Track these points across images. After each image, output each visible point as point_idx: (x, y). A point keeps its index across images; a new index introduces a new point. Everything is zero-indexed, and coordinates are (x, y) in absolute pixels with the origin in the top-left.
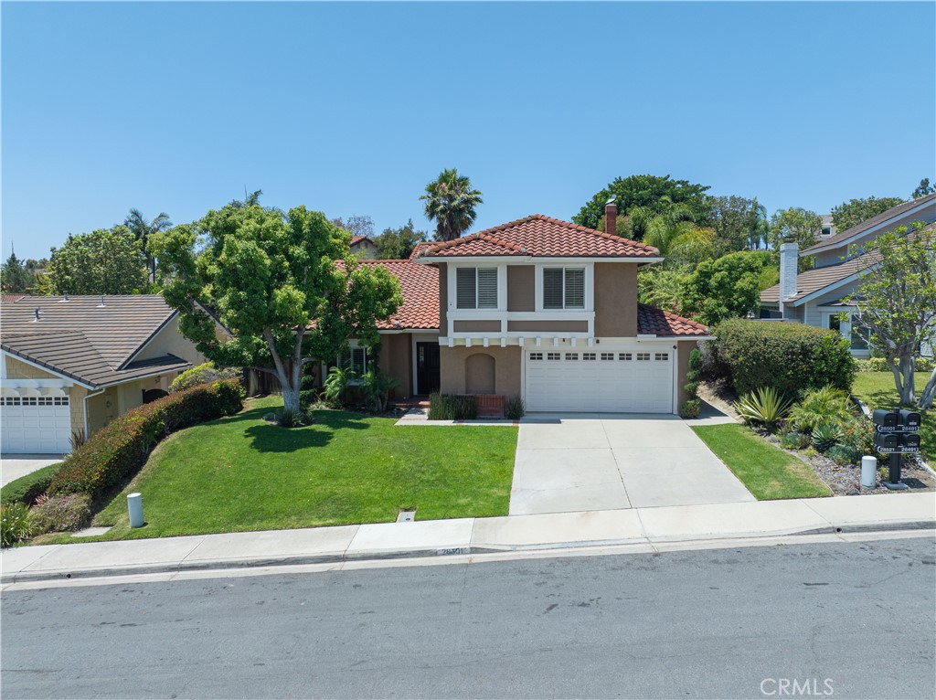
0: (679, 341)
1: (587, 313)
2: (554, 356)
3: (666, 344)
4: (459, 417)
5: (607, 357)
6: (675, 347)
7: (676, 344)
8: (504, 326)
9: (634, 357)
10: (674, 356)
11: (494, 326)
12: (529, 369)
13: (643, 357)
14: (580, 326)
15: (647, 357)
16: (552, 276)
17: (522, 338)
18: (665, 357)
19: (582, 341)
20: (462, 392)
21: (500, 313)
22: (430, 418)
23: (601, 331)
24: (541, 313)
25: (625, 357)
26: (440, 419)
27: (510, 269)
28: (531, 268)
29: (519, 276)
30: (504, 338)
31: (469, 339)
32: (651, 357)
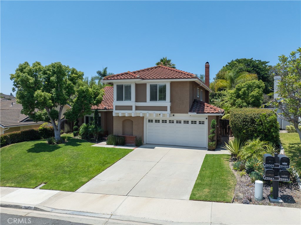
0: (208, 116)
1: (167, 103)
2: (157, 121)
3: (202, 117)
4: (117, 144)
5: (179, 122)
6: (206, 119)
7: (207, 117)
8: (134, 108)
9: (190, 122)
10: (206, 122)
11: (129, 108)
12: (147, 127)
13: (194, 122)
14: (164, 109)
15: (195, 122)
16: (153, 88)
17: (140, 113)
18: (203, 123)
19: (166, 115)
20: (120, 134)
21: (132, 103)
22: (108, 144)
23: (173, 110)
24: (149, 103)
25: (186, 122)
26: (110, 145)
27: (137, 85)
28: (145, 85)
29: (140, 88)
30: (133, 113)
31: (121, 113)
32: (197, 123)
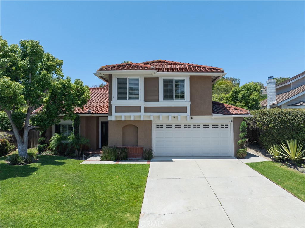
0: (234, 118)
1: (186, 103)
2: (169, 126)
3: (227, 119)
4: (117, 159)
5: (197, 126)
6: (231, 121)
7: (232, 120)
8: (142, 109)
9: (210, 126)
10: (231, 126)
11: (137, 109)
12: (156, 133)
13: (215, 126)
14: (183, 110)
15: (217, 126)
16: (167, 83)
17: (152, 116)
18: (225, 126)
19: (183, 118)
20: (120, 145)
21: (140, 102)
22: (102, 160)
23: (193, 113)
24: (162, 103)
25: (206, 126)
26: (107, 160)
27: (146, 79)
28: (157, 79)
29: (150, 83)
30: (142, 116)
31: (124, 116)
32: (219, 126)
